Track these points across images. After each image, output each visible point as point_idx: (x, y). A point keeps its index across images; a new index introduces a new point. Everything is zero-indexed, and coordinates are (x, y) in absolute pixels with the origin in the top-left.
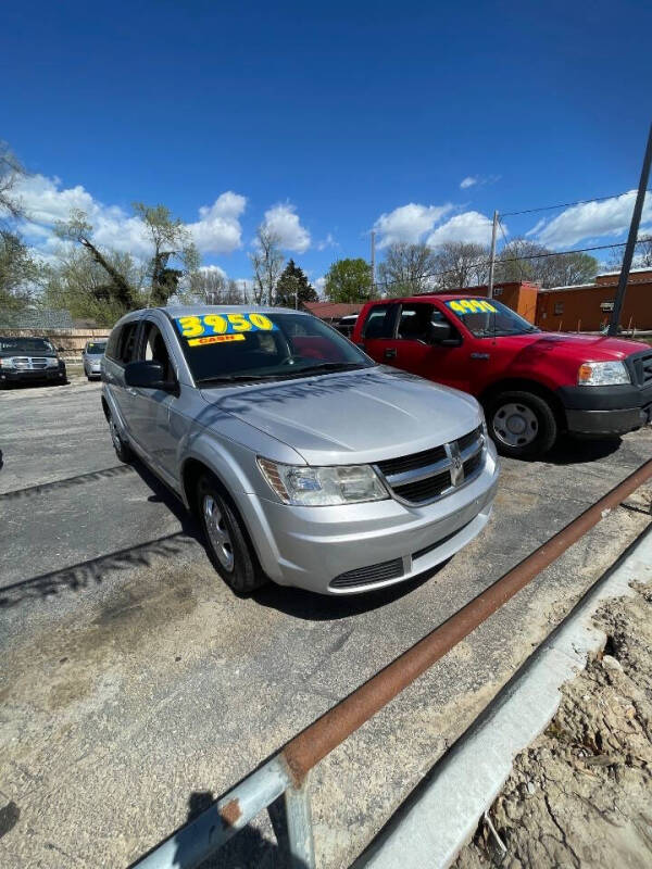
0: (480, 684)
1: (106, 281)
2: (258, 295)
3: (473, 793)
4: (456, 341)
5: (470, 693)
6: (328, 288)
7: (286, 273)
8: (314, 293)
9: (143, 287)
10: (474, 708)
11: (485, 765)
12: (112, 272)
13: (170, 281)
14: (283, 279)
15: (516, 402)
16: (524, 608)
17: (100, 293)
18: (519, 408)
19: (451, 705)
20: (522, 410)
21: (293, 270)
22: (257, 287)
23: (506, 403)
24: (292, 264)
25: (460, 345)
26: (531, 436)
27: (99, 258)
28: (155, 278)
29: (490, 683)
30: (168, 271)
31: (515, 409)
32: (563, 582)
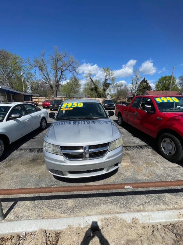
0: (64, 213)
1: (93, 86)
2: (132, 89)
3: (26, 227)
4: (153, 112)
5: (60, 213)
6: (157, 86)
7: (142, 82)
8: (150, 87)
9: (101, 88)
10: (56, 217)
11: (34, 225)
12: (94, 84)
13: (107, 86)
14: (141, 83)
15: (170, 138)
16: (99, 205)
17: (92, 89)
18: (170, 140)
19: (53, 212)
20: (171, 142)
21: (144, 81)
22: (132, 87)
23: (166, 138)
24: (145, 79)
25: (154, 114)
26: (173, 152)
27: (92, 81)
28: (104, 85)
29: (66, 215)
30: (107, 83)
31: (169, 141)
32: (122, 206)
